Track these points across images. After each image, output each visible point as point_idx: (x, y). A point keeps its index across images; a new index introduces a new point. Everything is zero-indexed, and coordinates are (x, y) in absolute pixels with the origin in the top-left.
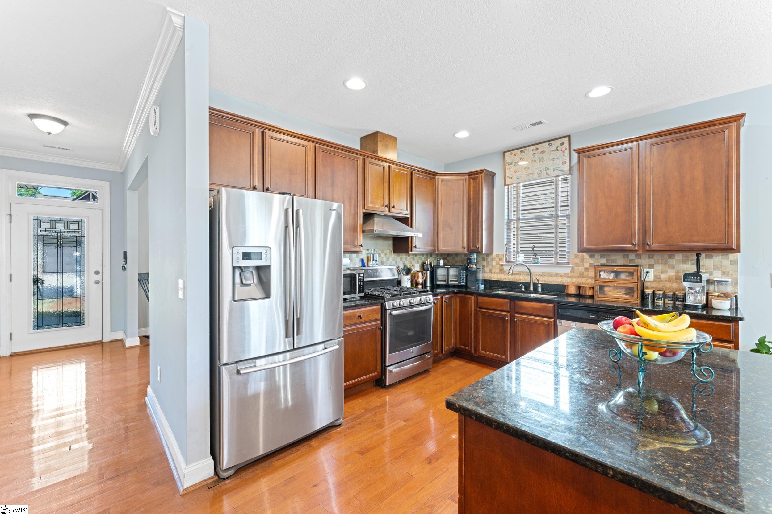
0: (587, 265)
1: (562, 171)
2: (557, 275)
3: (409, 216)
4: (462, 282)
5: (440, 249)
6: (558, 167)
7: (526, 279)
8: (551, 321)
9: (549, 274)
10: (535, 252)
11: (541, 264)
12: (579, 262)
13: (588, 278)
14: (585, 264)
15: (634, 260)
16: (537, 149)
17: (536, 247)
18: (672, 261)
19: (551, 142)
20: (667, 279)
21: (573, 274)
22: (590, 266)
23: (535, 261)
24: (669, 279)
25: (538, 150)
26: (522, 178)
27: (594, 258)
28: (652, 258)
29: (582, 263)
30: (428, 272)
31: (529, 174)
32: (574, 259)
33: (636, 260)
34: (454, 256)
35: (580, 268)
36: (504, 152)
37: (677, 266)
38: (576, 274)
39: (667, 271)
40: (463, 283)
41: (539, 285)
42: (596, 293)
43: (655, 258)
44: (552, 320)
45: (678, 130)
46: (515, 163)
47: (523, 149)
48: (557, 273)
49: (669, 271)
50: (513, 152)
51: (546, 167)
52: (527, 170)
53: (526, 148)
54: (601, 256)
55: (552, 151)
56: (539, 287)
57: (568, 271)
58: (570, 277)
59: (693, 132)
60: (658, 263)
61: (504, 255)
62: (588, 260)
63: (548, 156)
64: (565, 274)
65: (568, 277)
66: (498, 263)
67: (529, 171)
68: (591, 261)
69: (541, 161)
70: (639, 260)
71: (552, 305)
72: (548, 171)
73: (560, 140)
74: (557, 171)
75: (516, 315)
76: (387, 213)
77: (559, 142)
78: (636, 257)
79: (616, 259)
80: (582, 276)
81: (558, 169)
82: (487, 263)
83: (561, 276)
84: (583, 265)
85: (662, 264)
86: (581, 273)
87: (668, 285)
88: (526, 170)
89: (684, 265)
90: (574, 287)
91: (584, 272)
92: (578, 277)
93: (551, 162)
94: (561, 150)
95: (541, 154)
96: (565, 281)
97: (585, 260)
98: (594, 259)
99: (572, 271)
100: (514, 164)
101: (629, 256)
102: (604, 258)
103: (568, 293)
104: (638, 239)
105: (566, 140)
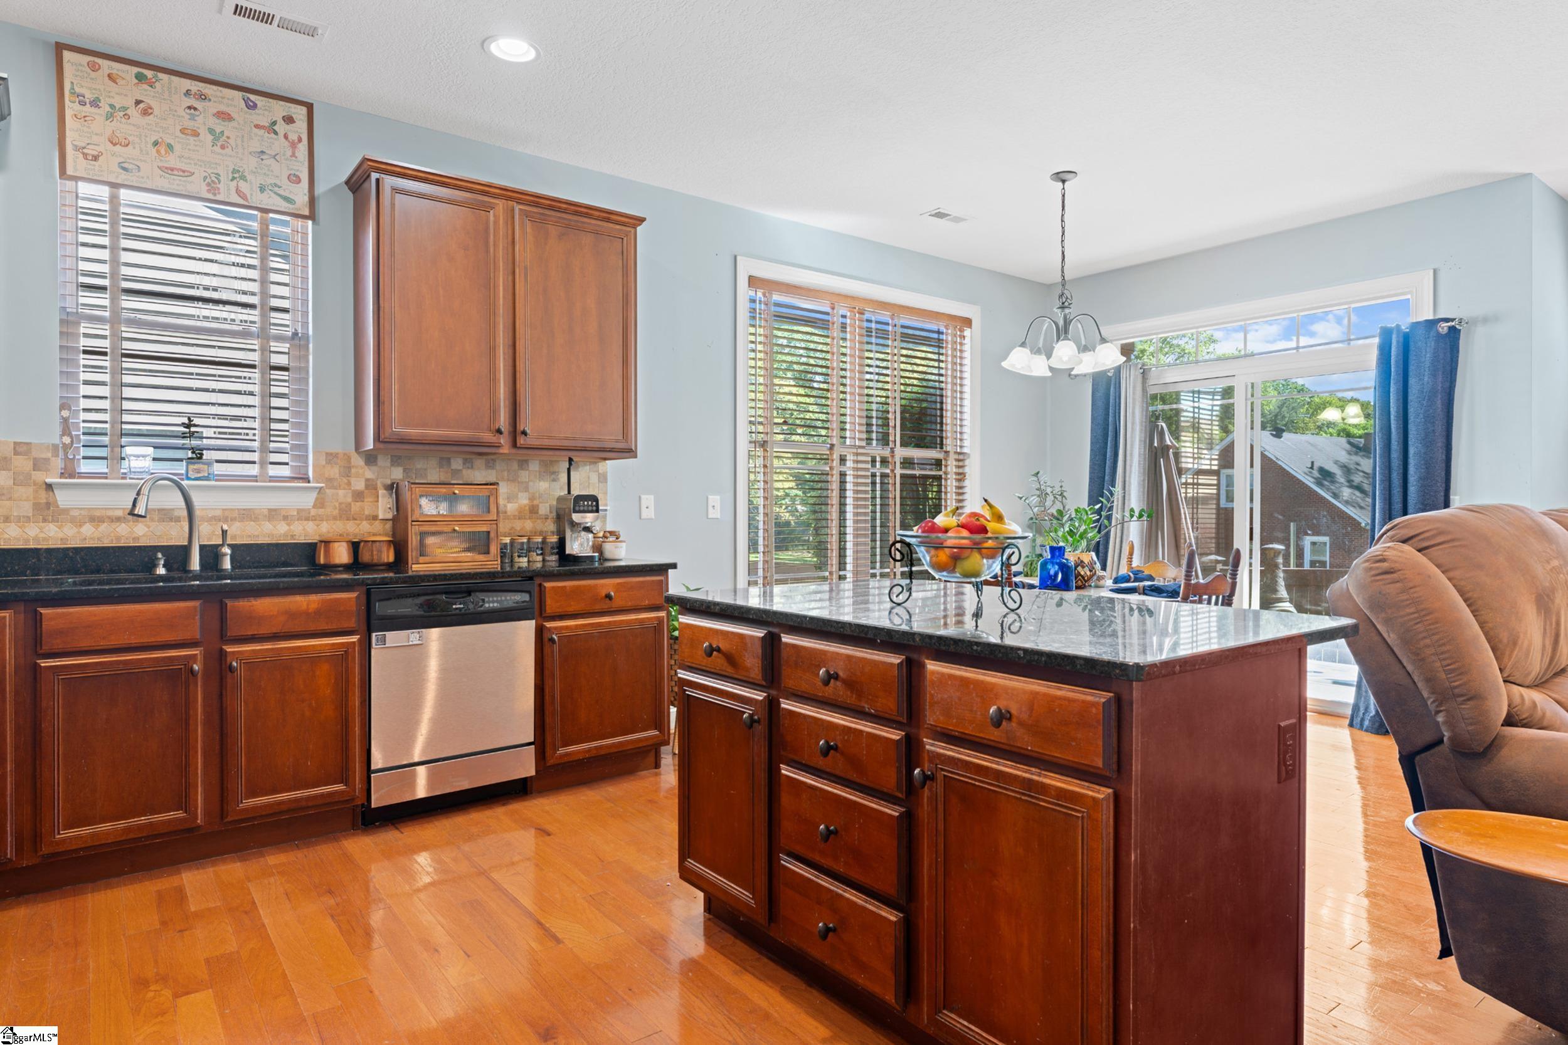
0: (360, 485)
1: (287, 199)
2: (273, 514)
6: (276, 185)
7: (175, 536)
8: (354, 642)
9: (247, 515)
10: (195, 443)
11: (216, 480)
12: (337, 476)
13: (362, 520)
14: (353, 480)
16: (202, 97)
17: (195, 426)
18: (524, 475)
19: (252, 97)
20: (517, 513)
21: (321, 511)
22: (367, 487)
23: (198, 471)
24: (520, 512)
25: (207, 103)
26: (141, 174)
27: (376, 465)
28: (493, 468)
29: (345, 480)
31: (172, 170)
32: (324, 466)
33: (465, 472)
35: (341, 492)
36: (60, 47)
37: (531, 484)
38: (329, 510)
39: (517, 497)
41: (227, 550)
42: (414, 554)
43: (498, 467)
44: (354, 639)
46: (112, 106)
47: (148, 73)
48: (275, 510)
49: (520, 495)
50: (102, 62)
51: (234, 171)
52: (163, 152)
53: (162, 76)
54: (392, 461)
55: (257, 126)
56: (225, 555)
57: (307, 500)
58: (314, 519)
60: (503, 479)
61: (55, 446)
62: (361, 471)
63: (243, 136)
64: (299, 511)
65: (307, 519)
66: (22, 479)
67: (172, 161)
68: (369, 474)
69: (219, 144)
70: (469, 471)
71: (354, 595)
72: (243, 186)
73: (282, 103)
74: (273, 195)
75: (229, 649)
77: (280, 109)
78: (464, 464)
79: (426, 469)
80: (345, 514)
81: (276, 189)
83: (285, 518)
84: (349, 484)
85: (508, 480)
86: (343, 505)
87: (521, 523)
88: (158, 152)
89: (542, 483)
90: (344, 544)
91: (350, 504)
92: (335, 518)
93: (253, 161)
94: (286, 137)
95: (217, 121)
96: (304, 532)
97: (353, 471)
98: (374, 468)
99: (320, 503)
100: (108, 109)
101: (452, 461)
102: (399, 465)
103: (332, 563)
104: (503, 421)
105: (300, 112)
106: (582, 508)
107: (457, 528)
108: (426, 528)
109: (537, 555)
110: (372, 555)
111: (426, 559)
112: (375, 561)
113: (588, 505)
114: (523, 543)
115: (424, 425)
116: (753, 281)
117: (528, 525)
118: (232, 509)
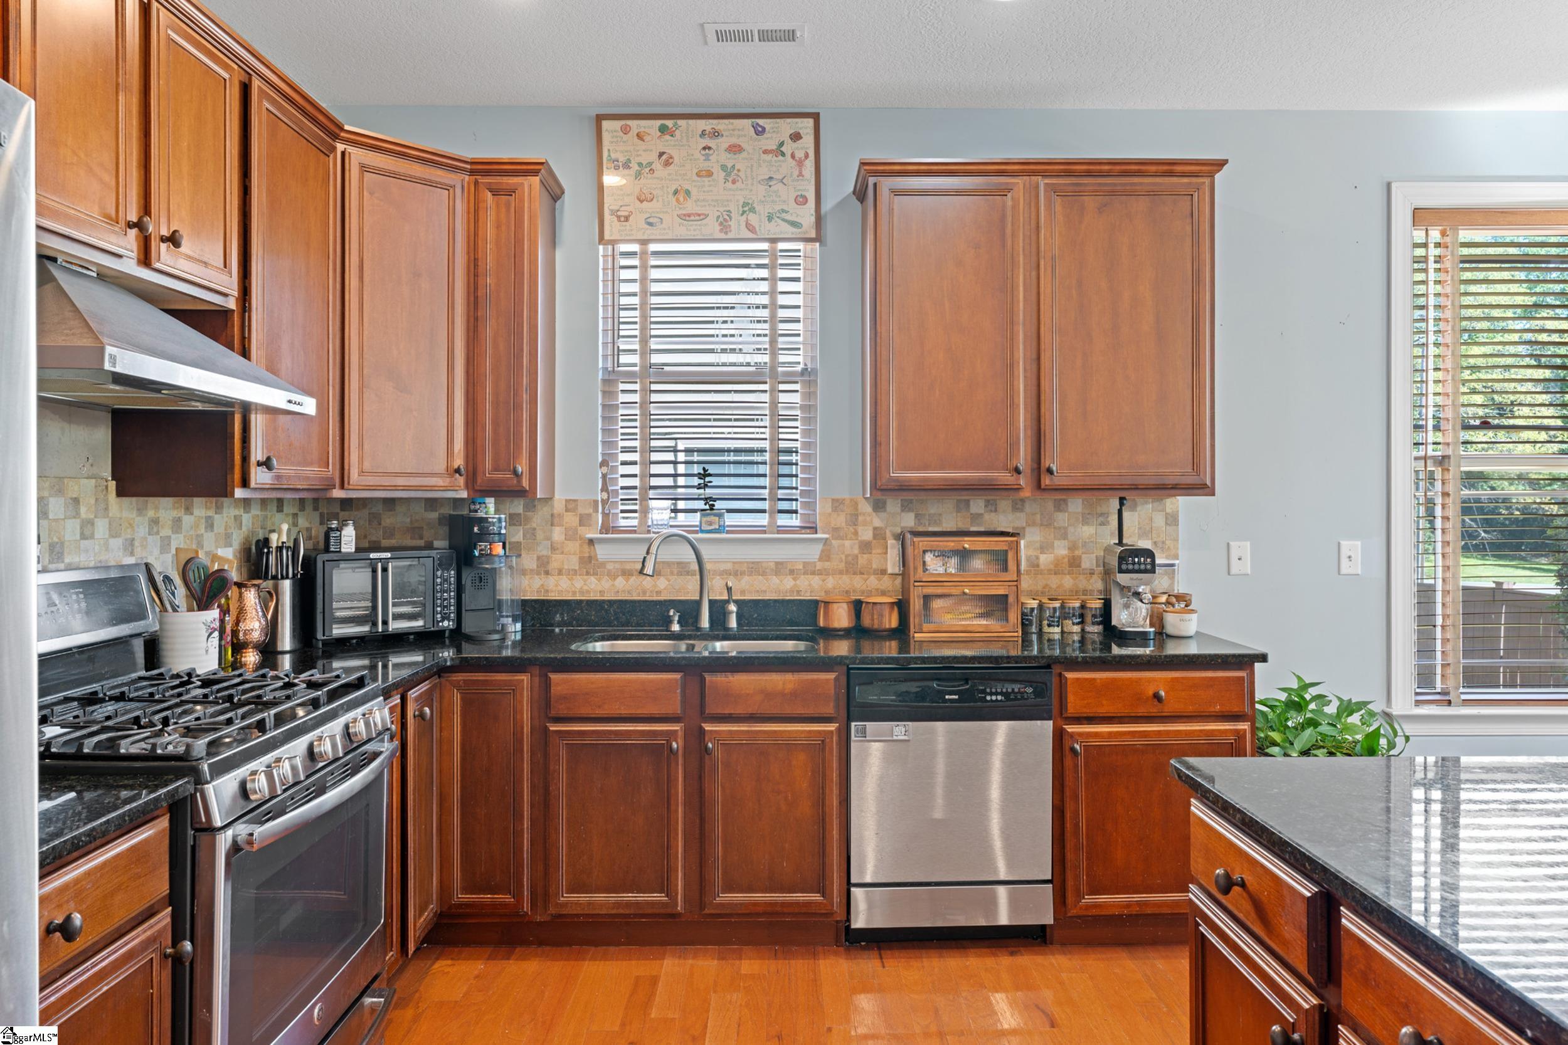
0: (867, 535)
1: (794, 224)
2: (780, 568)
3: (232, 304)
4: (442, 621)
5: (354, 476)
6: (783, 211)
7: (688, 590)
8: (832, 732)
9: (755, 569)
10: (709, 492)
11: (728, 532)
12: (844, 524)
13: (869, 574)
14: (860, 529)
15: (982, 514)
16: (716, 134)
17: (710, 475)
18: (1062, 518)
19: (761, 122)
20: (1052, 567)
21: (827, 564)
22: (875, 536)
23: (710, 524)
24: (1056, 565)
25: (720, 140)
26: (664, 226)
27: (885, 511)
28: (1022, 510)
29: (851, 529)
30: (286, 585)
31: (689, 215)
32: (830, 514)
33: (987, 516)
34: (379, 508)
35: (847, 543)
36: (600, 118)
37: (1071, 530)
38: (836, 563)
39: (1052, 546)
40: (446, 623)
41: (733, 608)
42: (917, 621)
44: (832, 727)
45: (1106, 167)
46: (640, 164)
47: (669, 123)
48: (781, 563)
49: (1057, 543)
50: (633, 123)
51: (745, 204)
52: (681, 199)
53: (681, 122)
54: (902, 506)
55: (765, 152)
56: (732, 612)
57: (813, 553)
58: (820, 573)
59: (1136, 180)
60: (1034, 524)
61: (596, 502)
62: (868, 519)
63: (752, 166)
64: (805, 564)
65: (813, 573)
66: (571, 535)
67: (690, 207)
68: (877, 522)
69: (730, 180)
70: (993, 514)
71: (832, 676)
72: (753, 219)
73: (789, 120)
74: (779, 221)
75: (708, 727)
76: (130, 267)
77: (787, 127)
78: (986, 506)
79: (940, 515)
80: (851, 568)
81: (784, 215)
82: (531, 534)
83: (792, 572)
84: (856, 533)
85: (1042, 525)
86: (850, 558)
87: (1054, 581)
88: (678, 200)
89: (1085, 528)
90: (845, 606)
91: (857, 556)
92: (841, 572)
93: (762, 189)
94: (793, 156)
95: (729, 156)
96: (808, 588)
97: (860, 518)
98: (883, 515)
99: (825, 556)
100: (637, 167)
101: (971, 503)
102: (910, 510)
103: (831, 626)
104: (1023, 457)
105: (806, 126)
106: (1131, 567)
107: (967, 591)
108: (929, 591)
109: (1073, 624)
110: (873, 620)
111: (931, 627)
112: (876, 626)
113: (1139, 563)
114: (1055, 609)
115: (926, 468)
116: (1421, 216)
117: (1068, 582)
118: (740, 563)
